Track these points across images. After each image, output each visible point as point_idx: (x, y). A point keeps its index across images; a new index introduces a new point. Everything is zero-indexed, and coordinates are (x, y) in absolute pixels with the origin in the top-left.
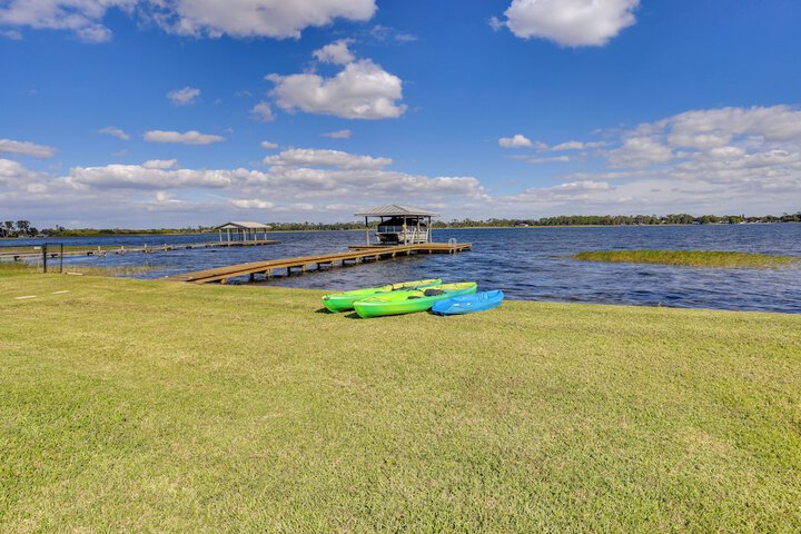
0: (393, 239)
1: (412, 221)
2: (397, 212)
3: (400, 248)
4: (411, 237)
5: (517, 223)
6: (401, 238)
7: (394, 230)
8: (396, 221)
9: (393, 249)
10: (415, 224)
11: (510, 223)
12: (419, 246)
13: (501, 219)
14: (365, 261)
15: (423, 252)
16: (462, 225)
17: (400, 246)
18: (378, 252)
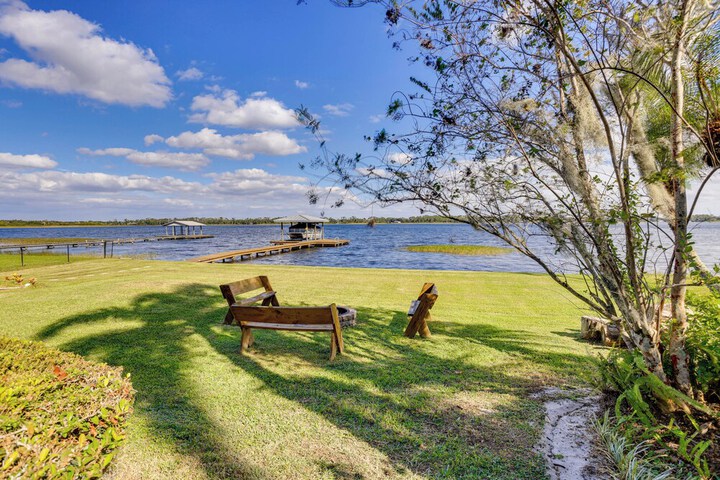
0: (298, 237)
1: (311, 225)
2: (302, 220)
3: (303, 243)
4: (311, 236)
5: (392, 221)
6: (304, 236)
7: (300, 231)
8: (301, 225)
9: (300, 244)
10: (313, 227)
11: (387, 220)
12: (315, 242)
13: (379, 217)
14: (283, 252)
15: (319, 246)
16: (349, 221)
17: (304, 242)
18: (291, 245)
